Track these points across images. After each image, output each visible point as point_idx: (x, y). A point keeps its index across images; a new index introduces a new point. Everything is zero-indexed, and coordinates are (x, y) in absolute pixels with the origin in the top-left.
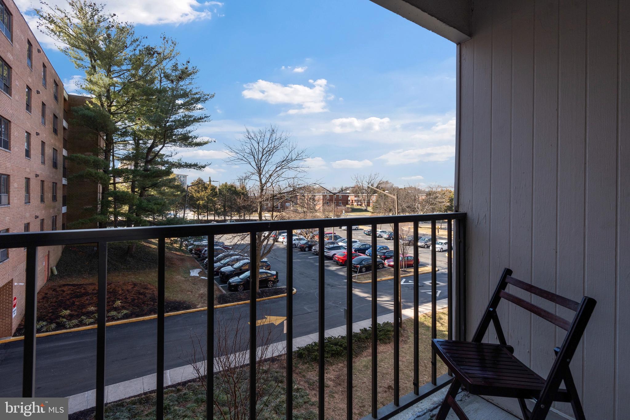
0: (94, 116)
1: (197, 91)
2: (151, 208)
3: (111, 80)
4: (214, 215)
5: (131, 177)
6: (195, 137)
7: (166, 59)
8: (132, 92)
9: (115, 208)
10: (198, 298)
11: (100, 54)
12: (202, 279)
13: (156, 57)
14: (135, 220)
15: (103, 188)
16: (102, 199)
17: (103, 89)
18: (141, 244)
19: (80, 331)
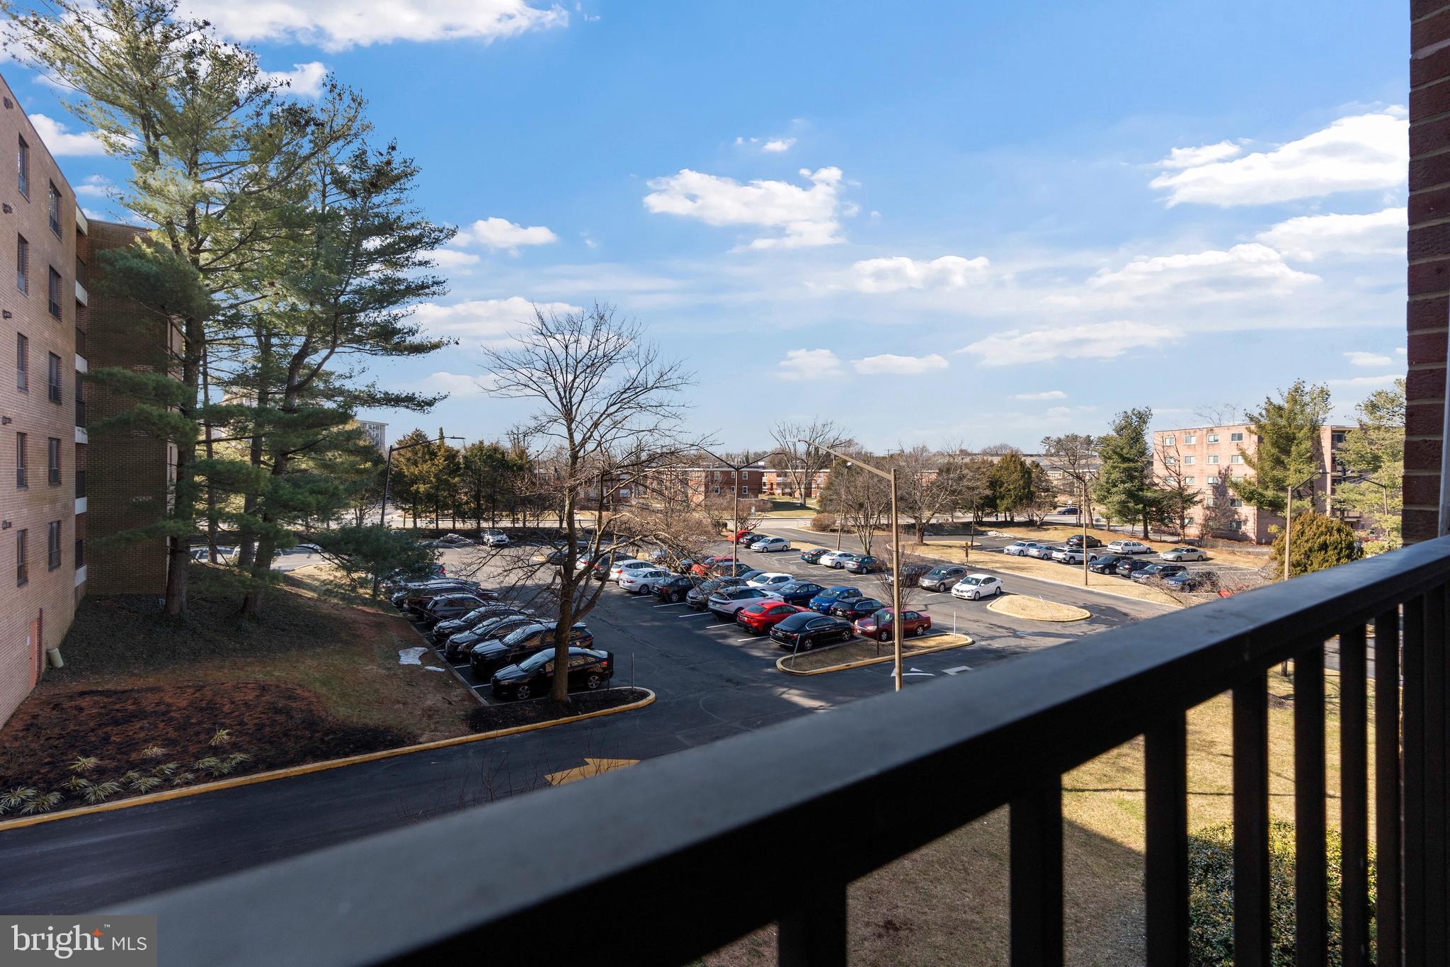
0: (157, 273)
1: (414, 219)
2: (303, 503)
3: (198, 186)
4: (453, 517)
5: (251, 425)
6: (410, 331)
7: (337, 139)
8: (254, 218)
9: (211, 502)
10: (421, 720)
11: (170, 118)
12: (428, 671)
13: (312, 134)
14: (263, 532)
15: (180, 453)
16: (178, 480)
17: (179, 208)
18: (278, 590)
19: (124, 809)
